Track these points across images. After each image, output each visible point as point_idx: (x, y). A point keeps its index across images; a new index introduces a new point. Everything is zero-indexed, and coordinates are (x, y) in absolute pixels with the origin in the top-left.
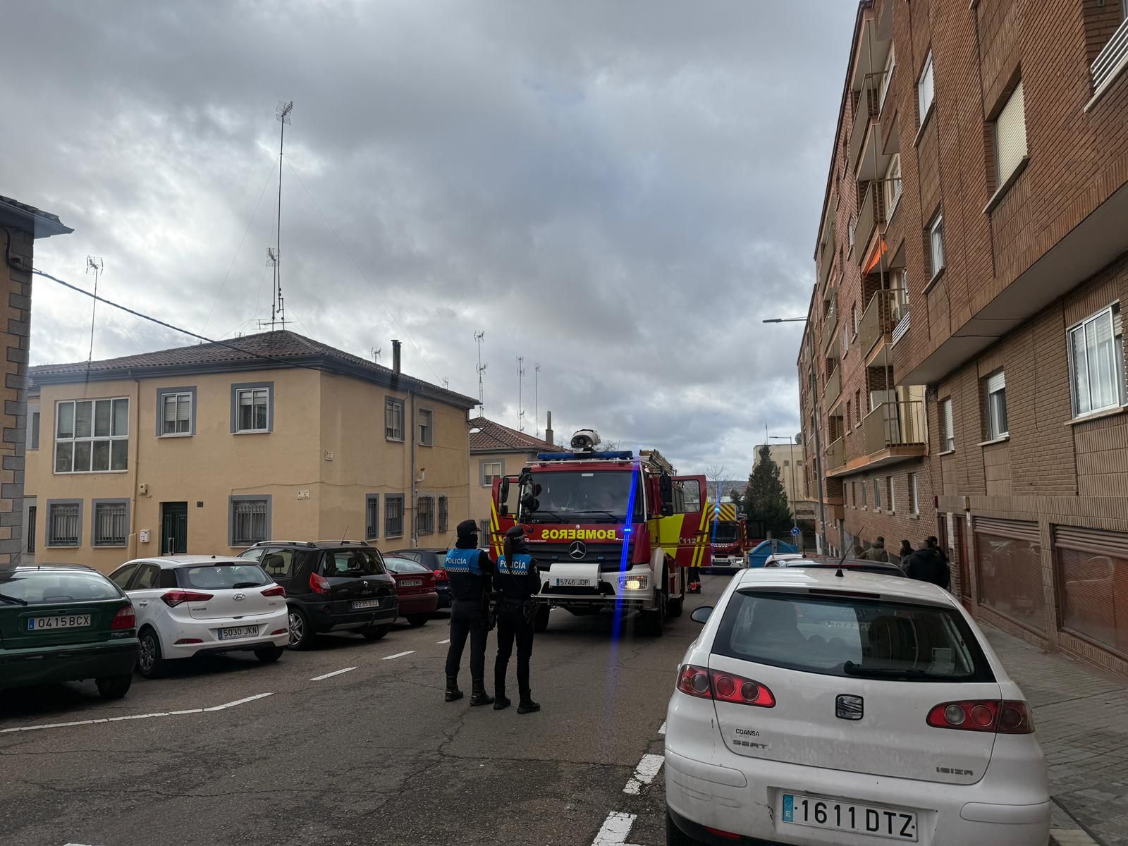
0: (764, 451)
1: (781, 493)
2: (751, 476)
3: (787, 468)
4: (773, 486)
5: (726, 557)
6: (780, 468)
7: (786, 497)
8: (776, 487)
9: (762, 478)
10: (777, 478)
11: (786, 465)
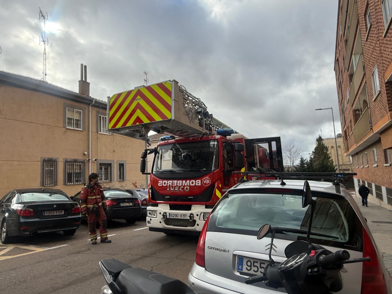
0: (320, 140)
1: (330, 160)
2: (313, 152)
3: (332, 149)
4: (325, 157)
5: (188, 208)
6: (328, 147)
7: (333, 162)
8: (327, 157)
9: (319, 153)
10: (327, 152)
11: (332, 148)
